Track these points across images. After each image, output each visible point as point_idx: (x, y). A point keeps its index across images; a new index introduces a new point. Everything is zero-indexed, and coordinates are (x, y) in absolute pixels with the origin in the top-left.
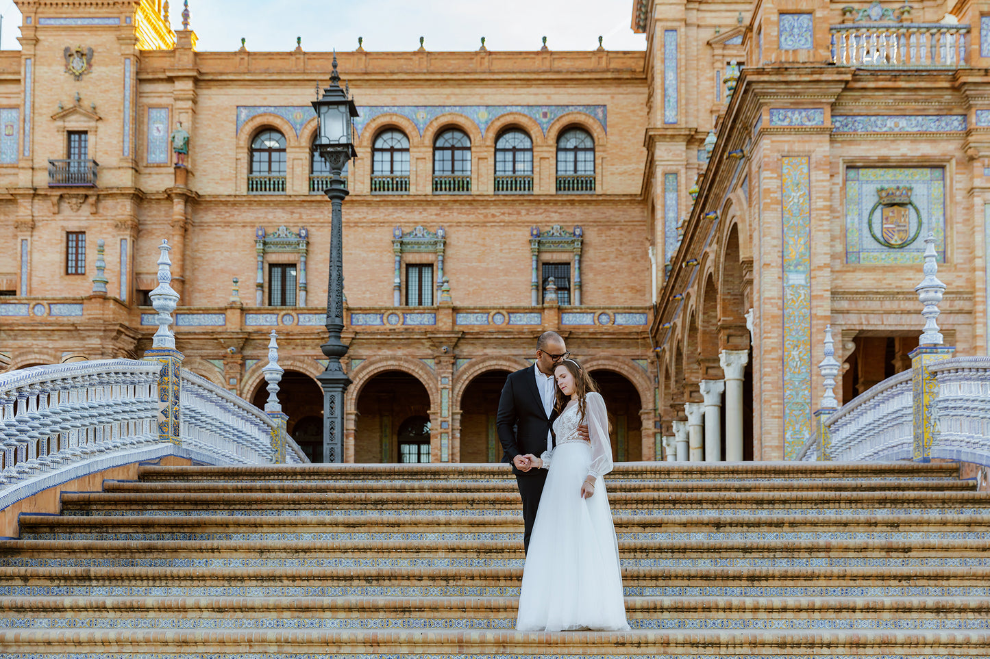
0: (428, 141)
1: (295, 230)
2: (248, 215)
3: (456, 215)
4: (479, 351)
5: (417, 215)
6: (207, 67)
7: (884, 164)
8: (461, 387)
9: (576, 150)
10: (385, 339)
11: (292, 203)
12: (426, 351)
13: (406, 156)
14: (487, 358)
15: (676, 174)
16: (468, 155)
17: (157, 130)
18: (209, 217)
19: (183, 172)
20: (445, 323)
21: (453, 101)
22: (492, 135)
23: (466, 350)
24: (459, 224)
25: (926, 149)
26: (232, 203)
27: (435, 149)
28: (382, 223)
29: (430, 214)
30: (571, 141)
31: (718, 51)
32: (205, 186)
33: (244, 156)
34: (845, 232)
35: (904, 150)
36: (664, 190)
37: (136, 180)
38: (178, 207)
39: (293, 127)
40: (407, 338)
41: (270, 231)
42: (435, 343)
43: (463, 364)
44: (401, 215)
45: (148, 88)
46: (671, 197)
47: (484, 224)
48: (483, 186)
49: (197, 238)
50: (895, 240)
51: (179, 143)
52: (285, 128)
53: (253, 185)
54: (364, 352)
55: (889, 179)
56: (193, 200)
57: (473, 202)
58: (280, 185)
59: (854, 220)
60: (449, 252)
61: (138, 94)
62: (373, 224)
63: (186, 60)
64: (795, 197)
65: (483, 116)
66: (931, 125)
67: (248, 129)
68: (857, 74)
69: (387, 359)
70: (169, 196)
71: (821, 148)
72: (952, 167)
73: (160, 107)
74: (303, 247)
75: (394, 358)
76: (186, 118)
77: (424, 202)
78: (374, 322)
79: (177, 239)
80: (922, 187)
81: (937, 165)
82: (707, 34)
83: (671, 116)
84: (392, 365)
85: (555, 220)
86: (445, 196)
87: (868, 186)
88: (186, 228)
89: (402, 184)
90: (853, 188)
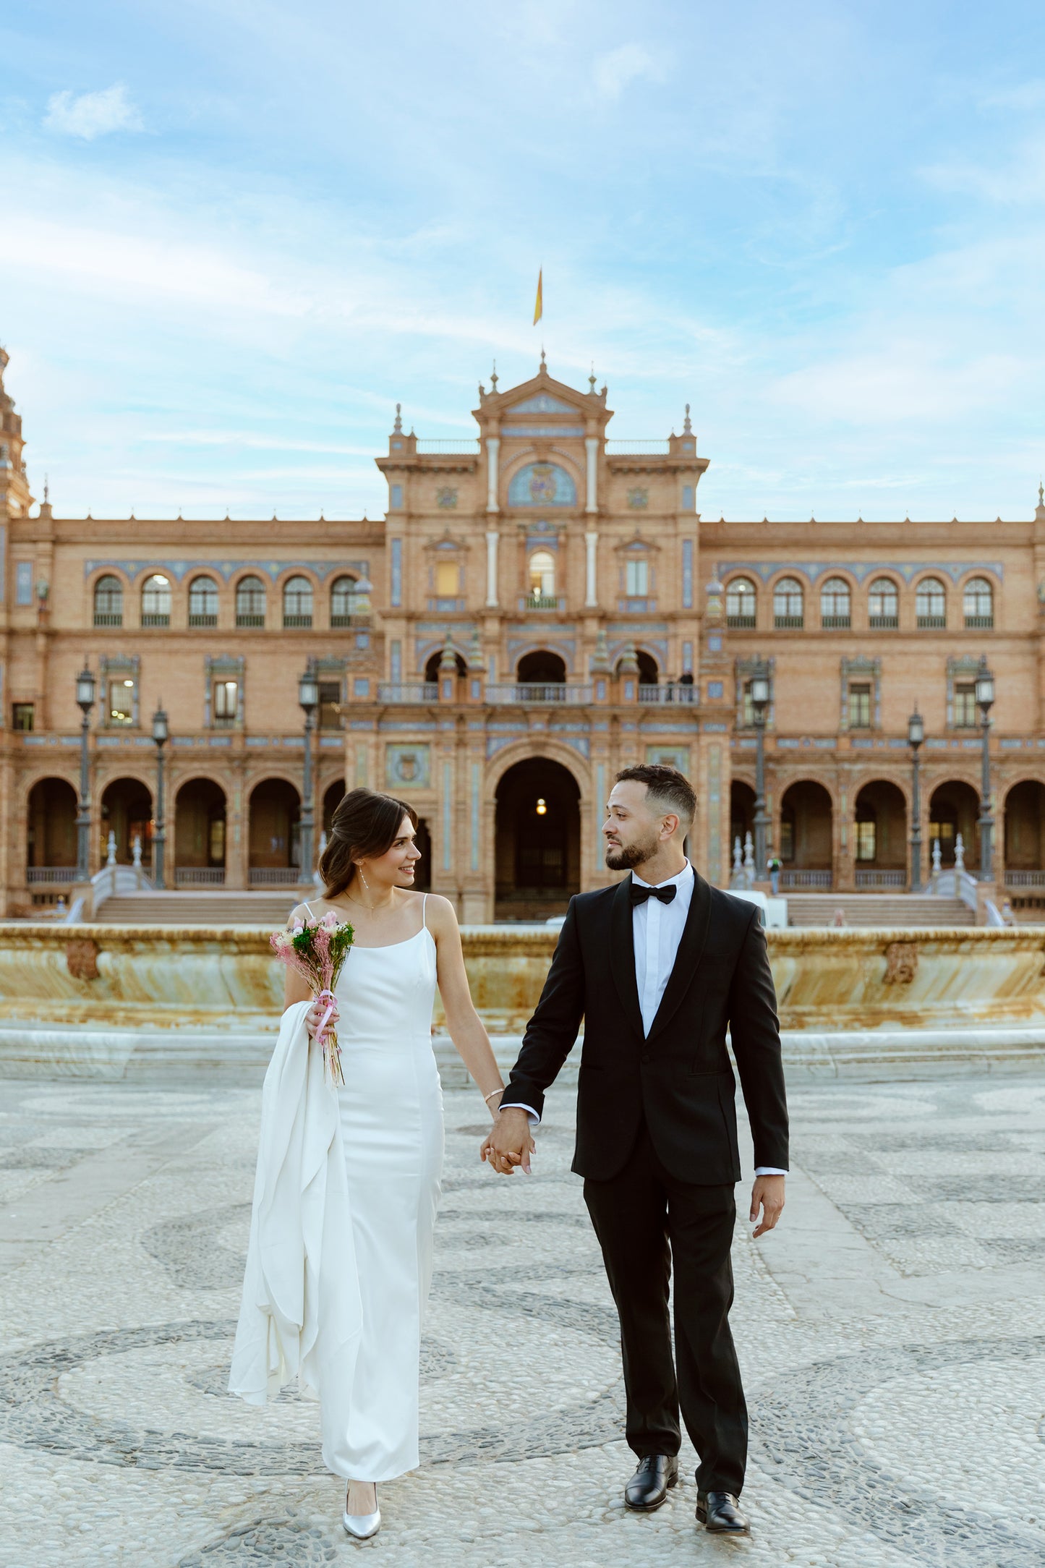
0: (232, 587)
1: (129, 656)
2: (94, 645)
3: (254, 646)
4: (261, 765)
5: (224, 646)
6: (63, 532)
7: (402, 743)
8: (249, 790)
9: (346, 594)
10: (196, 757)
11: (125, 636)
12: (224, 764)
13: (215, 598)
14: (266, 770)
15: (399, 642)
16: (263, 597)
17: (24, 579)
18: (63, 645)
19: (44, 613)
20: (237, 746)
21: (251, 557)
22: (280, 584)
23: (252, 763)
24: (255, 653)
25: (420, 737)
26: (82, 635)
27: (237, 592)
28: (196, 652)
29: (233, 646)
30: (343, 587)
31: (431, 553)
32: (61, 622)
33: (90, 598)
34: (385, 773)
35: (411, 737)
36: (392, 653)
37: (8, 619)
38: (41, 642)
39: (128, 576)
40: (210, 756)
41: (110, 656)
42: (231, 759)
43: (250, 773)
44: (212, 646)
45: (17, 546)
46: (396, 659)
47: (273, 653)
48: (274, 623)
49: (55, 663)
50: (408, 776)
51: (41, 592)
52: (122, 577)
53: (99, 619)
54: (181, 765)
55: (406, 751)
56: (52, 635)
57: (267, 637)
58: (117, 620)
59: (390, 766)
60: (249, 674)
61: (10, 551)
62: (189, 653)
63: (46, 526)
64: (361, 760)
65: (274, 569)
66: (423, 726)
67: (93, 578)
68: (387, 707)
69: (196, 769)
70: (34, 633)
71: (372, 739)
72: (432, 746)
73: (25, 561)
74: (135, 670)
75: (202, 769)
76: (45, 572)
77: (227, 636)
78: (188, 745)
79: (40, 666)
80: (420, 753)
81: (426, 744)
82: (423, 541)
83: (396, 599)
84: (200, 774)
85: (327, 651)
86: (246, 629)
87: (397, 753)
88: (46, 657)
89: (211, 620)
90: (390, 753)
